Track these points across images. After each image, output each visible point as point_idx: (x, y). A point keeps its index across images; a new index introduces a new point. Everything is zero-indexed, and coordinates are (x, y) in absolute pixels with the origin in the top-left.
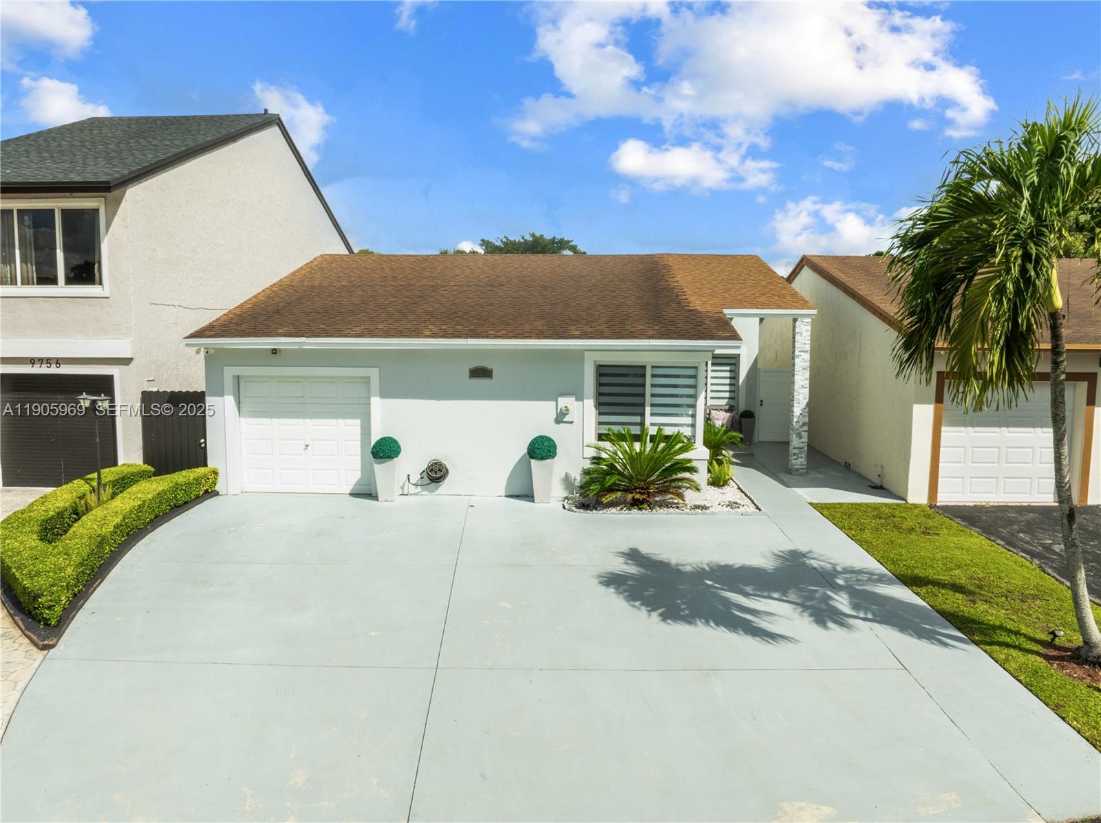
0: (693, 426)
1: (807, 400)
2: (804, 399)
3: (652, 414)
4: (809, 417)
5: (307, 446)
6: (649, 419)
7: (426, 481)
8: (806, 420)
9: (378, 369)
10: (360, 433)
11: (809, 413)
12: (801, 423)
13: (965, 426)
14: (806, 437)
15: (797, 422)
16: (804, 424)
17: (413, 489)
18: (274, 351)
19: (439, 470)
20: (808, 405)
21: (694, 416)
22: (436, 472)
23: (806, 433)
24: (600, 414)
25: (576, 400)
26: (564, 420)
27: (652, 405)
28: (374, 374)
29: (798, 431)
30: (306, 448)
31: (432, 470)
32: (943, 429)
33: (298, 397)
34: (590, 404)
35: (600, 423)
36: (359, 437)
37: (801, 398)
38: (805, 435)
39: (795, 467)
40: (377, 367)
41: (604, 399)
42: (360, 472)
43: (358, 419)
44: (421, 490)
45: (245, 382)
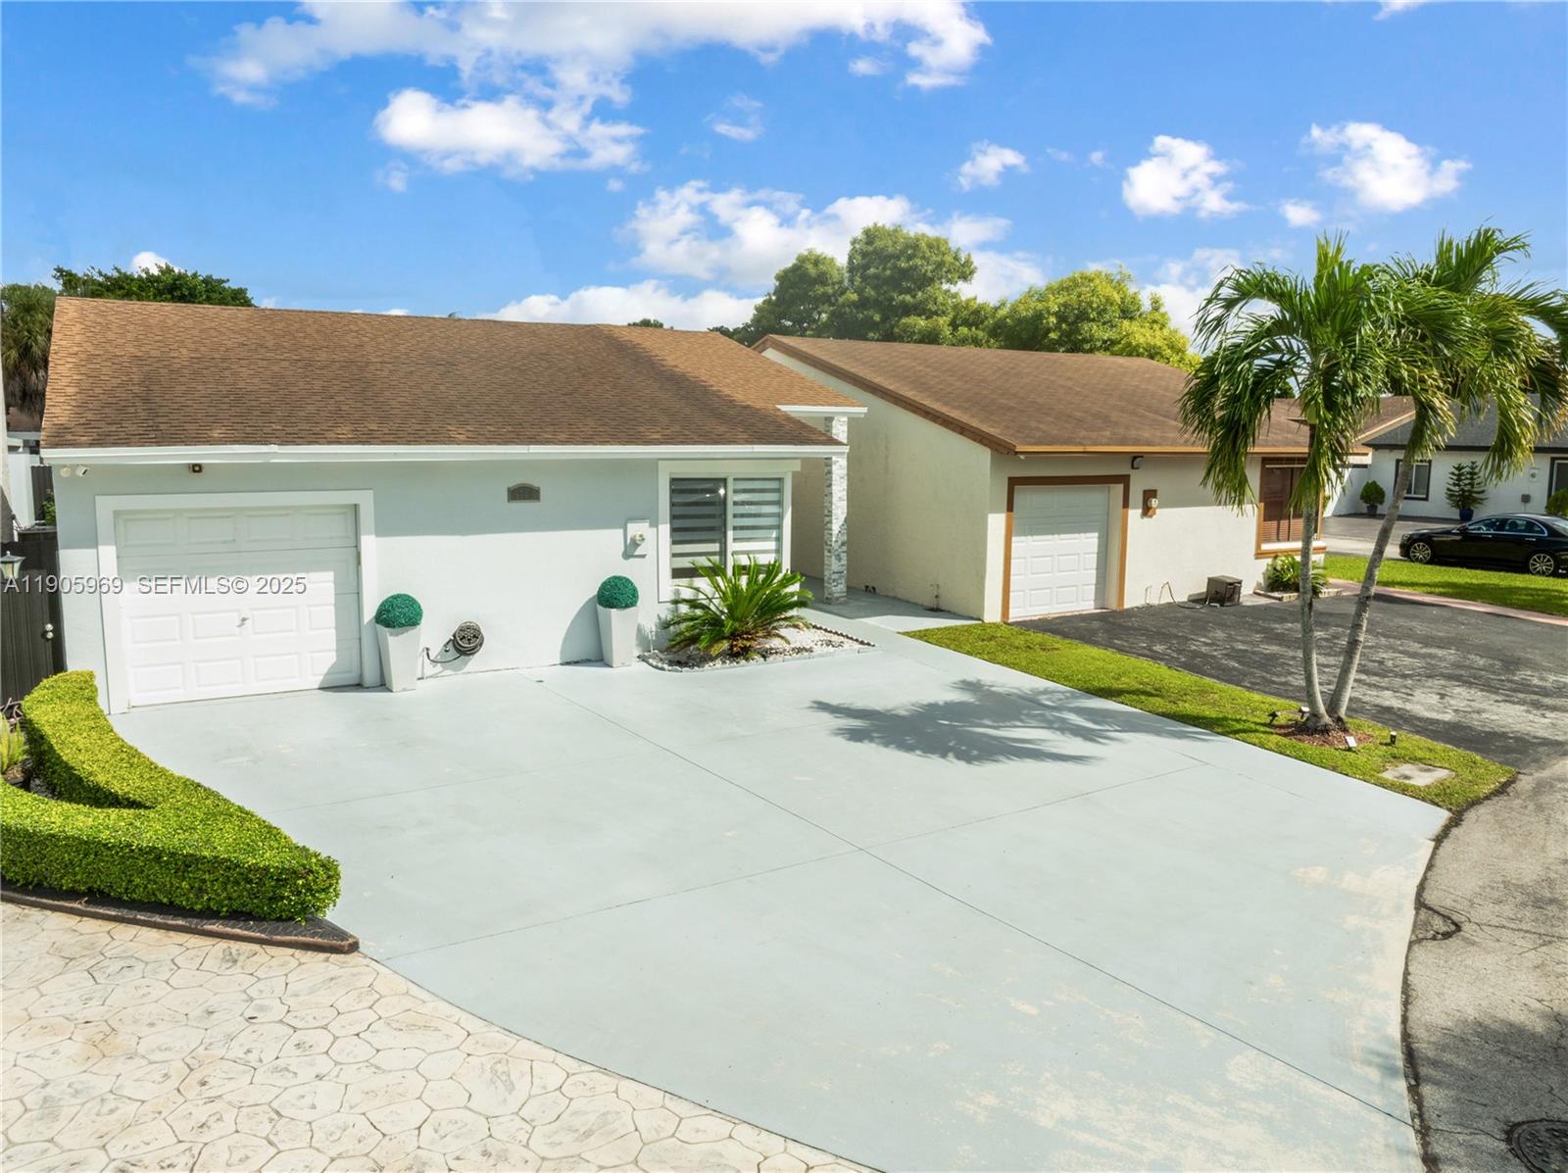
0: (779, 551)
1: (845, 515)
2: (843, 513)
3: (735, 540)
4: (848, 534)
5: (244, 620)
6: (732, 546)
7: (453, 653)
8: (845, 538)
9: (371, 491)
10: (333, 592)
11: (848, 529)
12: (840, 543)
13: (1025, 535)
14: (845, 558)
15: (836, 541)
16: (843, 544)
17: (430, 669)
18: (197, 469)
19: (474, 636)
20: (846, 520)
21: (779, 539)
22: (469, 640)
23: (845, 554)
24: (674, 542)
25: (651, 526)
26: (636, 553)
27: (735, 528)
28: (365, 500)
29: (836, 553)
30: (242, 624)
31: (464, 637)
32: (1014, 539)
33: (225, 542)
34: (665, 529)
35: (674, 555)
36: (332, 599)
37: (839, 512)
38: (844, 556)
39: (835, 595)
40: (371, 489)
41: (679, 523)
42: (334, 654)
43: (330, 570)
44: (441, 669)
45: (127, 520)
